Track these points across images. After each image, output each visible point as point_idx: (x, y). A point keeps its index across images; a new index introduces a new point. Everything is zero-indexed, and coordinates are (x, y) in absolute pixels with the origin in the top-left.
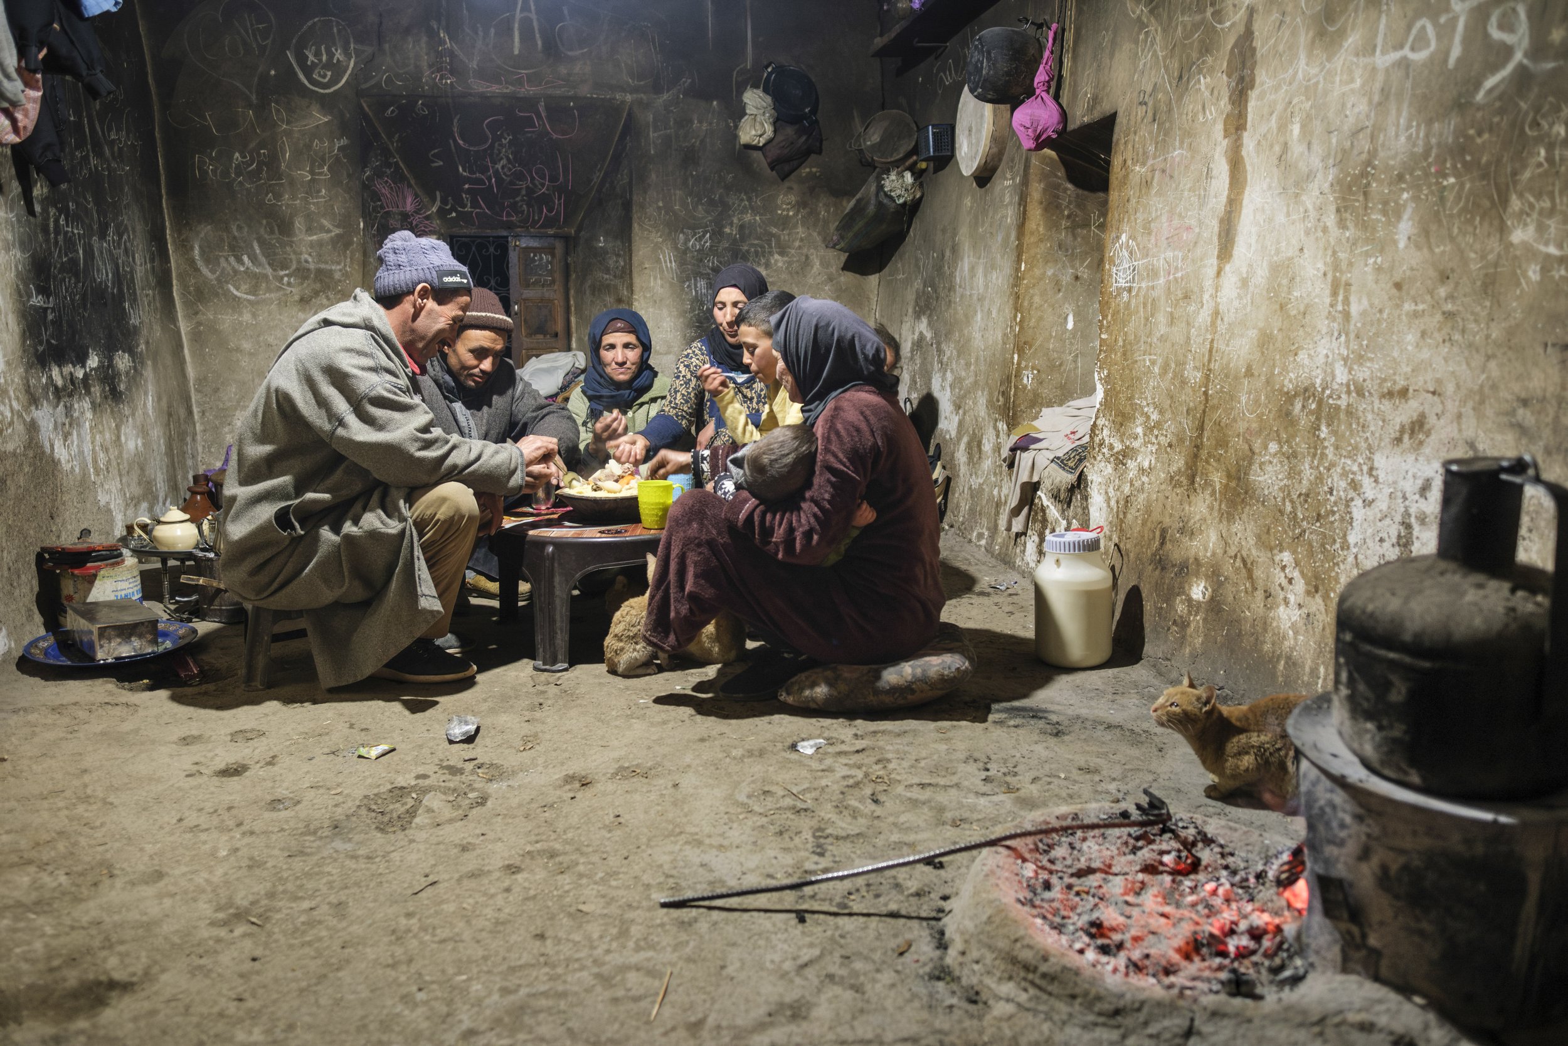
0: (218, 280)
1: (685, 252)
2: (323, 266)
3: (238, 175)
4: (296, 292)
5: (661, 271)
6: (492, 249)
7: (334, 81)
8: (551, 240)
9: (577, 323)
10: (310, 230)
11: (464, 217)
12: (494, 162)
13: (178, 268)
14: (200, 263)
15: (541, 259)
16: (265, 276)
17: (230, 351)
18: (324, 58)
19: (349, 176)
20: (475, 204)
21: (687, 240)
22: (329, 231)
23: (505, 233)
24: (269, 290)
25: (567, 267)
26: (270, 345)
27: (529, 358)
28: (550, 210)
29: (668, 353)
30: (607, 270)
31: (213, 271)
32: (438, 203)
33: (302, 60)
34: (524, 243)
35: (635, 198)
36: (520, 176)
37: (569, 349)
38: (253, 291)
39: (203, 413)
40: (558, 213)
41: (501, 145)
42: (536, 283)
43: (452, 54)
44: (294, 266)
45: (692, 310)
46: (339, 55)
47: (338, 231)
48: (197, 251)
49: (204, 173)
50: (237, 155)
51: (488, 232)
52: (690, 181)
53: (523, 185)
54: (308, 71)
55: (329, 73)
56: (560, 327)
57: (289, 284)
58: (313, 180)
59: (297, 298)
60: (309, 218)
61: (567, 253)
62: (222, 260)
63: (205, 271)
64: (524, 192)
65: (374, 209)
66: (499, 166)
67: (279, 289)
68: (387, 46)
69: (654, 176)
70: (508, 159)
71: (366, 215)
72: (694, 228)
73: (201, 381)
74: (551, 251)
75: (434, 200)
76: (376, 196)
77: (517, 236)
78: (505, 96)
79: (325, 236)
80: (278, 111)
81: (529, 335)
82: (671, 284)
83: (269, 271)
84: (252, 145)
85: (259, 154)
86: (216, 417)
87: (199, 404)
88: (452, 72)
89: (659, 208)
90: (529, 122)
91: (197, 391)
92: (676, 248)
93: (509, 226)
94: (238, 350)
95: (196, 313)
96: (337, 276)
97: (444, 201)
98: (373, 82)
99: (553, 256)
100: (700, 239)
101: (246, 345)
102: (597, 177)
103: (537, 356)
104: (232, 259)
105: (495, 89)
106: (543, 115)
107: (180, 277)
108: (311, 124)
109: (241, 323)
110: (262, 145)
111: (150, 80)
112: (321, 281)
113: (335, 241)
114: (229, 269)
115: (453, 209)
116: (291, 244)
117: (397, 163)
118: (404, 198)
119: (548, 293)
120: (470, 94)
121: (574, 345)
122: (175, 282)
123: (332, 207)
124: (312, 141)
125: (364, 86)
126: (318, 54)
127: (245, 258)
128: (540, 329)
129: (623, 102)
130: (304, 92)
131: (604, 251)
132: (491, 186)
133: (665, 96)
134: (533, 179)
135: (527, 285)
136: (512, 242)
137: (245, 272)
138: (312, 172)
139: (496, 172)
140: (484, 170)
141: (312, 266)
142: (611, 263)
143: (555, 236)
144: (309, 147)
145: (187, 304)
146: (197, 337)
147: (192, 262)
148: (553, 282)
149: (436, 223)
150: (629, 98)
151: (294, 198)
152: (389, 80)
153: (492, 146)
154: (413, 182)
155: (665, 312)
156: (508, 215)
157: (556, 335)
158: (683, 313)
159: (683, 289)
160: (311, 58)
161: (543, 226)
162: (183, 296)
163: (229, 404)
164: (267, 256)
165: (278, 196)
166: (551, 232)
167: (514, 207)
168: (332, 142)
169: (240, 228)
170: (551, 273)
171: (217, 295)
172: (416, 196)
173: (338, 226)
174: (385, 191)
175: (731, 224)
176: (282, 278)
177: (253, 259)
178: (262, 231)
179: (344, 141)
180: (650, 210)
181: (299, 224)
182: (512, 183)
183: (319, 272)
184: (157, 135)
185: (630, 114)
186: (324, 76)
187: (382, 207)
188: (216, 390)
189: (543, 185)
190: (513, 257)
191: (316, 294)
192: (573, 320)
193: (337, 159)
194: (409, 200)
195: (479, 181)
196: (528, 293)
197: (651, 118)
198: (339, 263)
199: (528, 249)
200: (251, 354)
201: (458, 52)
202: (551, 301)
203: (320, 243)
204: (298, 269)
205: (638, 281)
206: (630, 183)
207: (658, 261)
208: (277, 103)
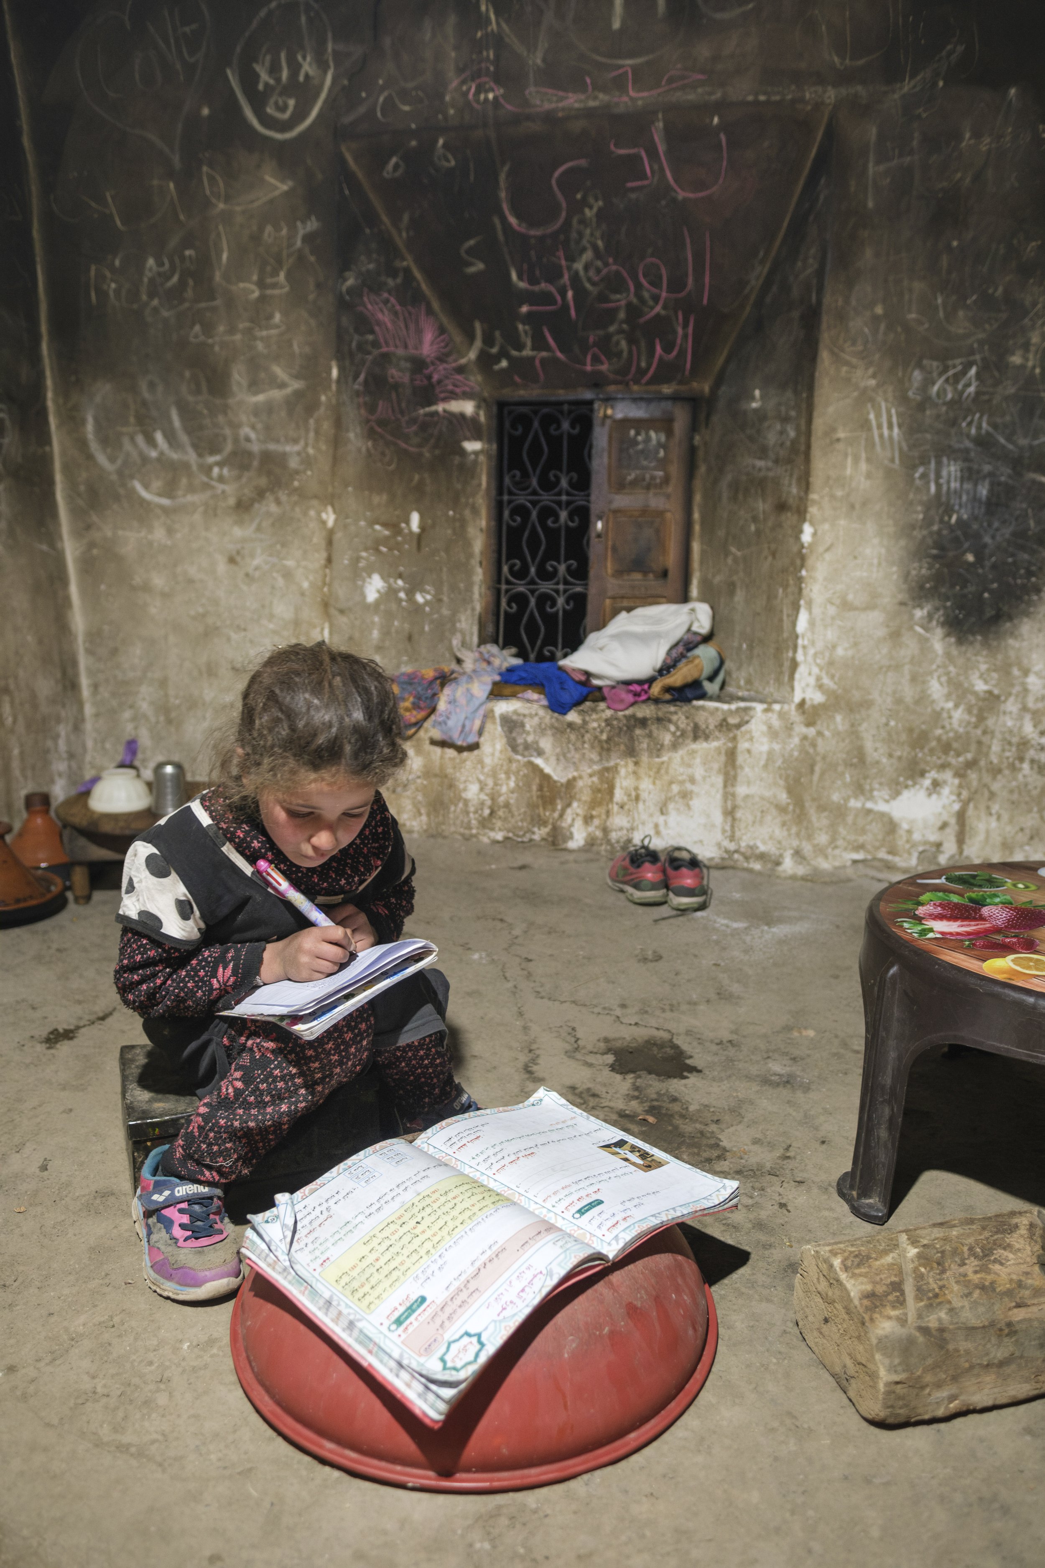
0: (120, 473)
1: (921, 407)
2: (272, 447)
3: (151, 296)
4: (230, 491)
5: (870, 445)
6: (566, 425)
7: (300, 115)
8: (667, 405)
9: (703, 553)
10: (254, 386)
11: (522, 367)
12: (571, 259)
13: (63, 453)
14: (94, 446)
15: (648, 439)
16: (186, 466)
17: (133, 588)
18: (285, 74)
19: (318, 286)
20: (539, 343)
21: (929, 382)
22: (282, 385)
23: (588, 395)
24: (191, 489)
25: (692, 451)
26: (191, 581)
27: (615, 613)
28: (668, 349)
29: (870, 607)
30: (763, 452)
31: (112, 459)
32: (478, 343)
33: (249, 80)
34: (621, 411)
35: (827, 300)
36: (615, 284)
37: (684, 598)
38: (169, 491)
39: (95, 687)
40: (682, 353)
41: (583, 222)
42: (634, 483)
43: (498, 42)
44: (229, 448)
45: (927, 522)
46: (308, 67)
47: (296, 385)
48: (90, 426)
49: (102, 294)
50: (151, 262)
51: (562, 395)
52: (945, 261)
53: (620, 300)
54: (258, 101)
55: (292, 102)
56: (672, 559)
57: (221, 479)
58: (263, 298)
59: (232, 501)
60: (255, 365)
61: (694, 427)
62: (126, 441)
63: (102, 459)
64: (622, 315)
65: (361, 347)
66: (579, 266)
67: (206, 486)
68: (387, 42)
69: (869, 253)
70: (595, 248)
71: (342, 355)
72: (944, 357)
73: (94, 636)
74: (666, 424)
75: (470, 337)
76: (364, 324)
77: (609, 400)
78: (589, 114)
79: (276, 394)
80: (211, 179)
81: (619, 573)
82: (889, 473)
83: (192, 456)
84: (173, 242)
85: (183, 258)
86: (114, 694)
87: (91, 673)
88: (498, 79)
89: (876, 319)
90: (632, 166)
91: (89, 652)
92: (903, 399)
93: (597, 382)
94: (146, 588)
95: (88, 527)
96: (294, 463)
97: (488, 341)
98: (362, 110)
99: (669, 433)
100: (957, 378)
101: (158, 581)
102: (757, 275)
103: (629, 610)
104: (140, 439)
105: (573, 101)
106: (661, 148)
107: (67, 469)
108: (259, 198)
109: (150, 544)
110: (187, 242)
111: (26, 142)
112: (269, 473)
113: (291, 403)
114: (135, 455)
115: (503, 354)
116: (225, 409)
117: (407, 271)
118: (419, 332)
119: (656, 502)
120: (529, 118)
121: (694, 591)
122: (58, 477)
123: (290, 344)
124: (261, 229)
125: (347, 119)
126: (274, 69)
127: (159, 437)
128: (639, 564)
129: (818, 106)
130: (254, 141)
131: (761, 416)
132: (565, 307)
133: (906, 87)
134: (639, 286)
135: (621, 486)
136: (601, 411)
137: (159, 460)
138: (261, 284)
139: (575, 279)
140: (554, 274)
141: (256, 448)
142: (771, 438)
143: (675, 398)
144: (256, 238)
145: (77, 513)
146: (88, 565)
147: (82, 444)
148: (666, 480)
149: (476, 380)
150: (831, 95)
151: (232, 330)
152: (389, 104)
153: (567, 223)
154: (436, 305)
155: (871, 527)
156: (596, 360)
157: (665, 574)
158: (907, 530)
159: (910, 480)
160: (265, 77)
161: (657, 380)
162: (70, 499)
163: (131, 675)
164: (189, 432)
165: (208, 329)
166: (667, 390)
167: (606, 346)
168: (293, 228)
169: (152, 386)
170: (663, 464)
171: (117, 498)
172: (442, 330)
173: (297, 377)
174: (385, 317)
175: (1026, 346)
176: (210, 468)
177: (170, 437)
178: (184, 389)
179: (313, 225)
180: (858, 324)
181: (238, 375)
182: (602, 298)
183: (267, 458)
184: (36, 234)
185: (830, 133)
186: (283, 109)
187: (376, 344)
188: (114, 652)
189: (656, 299)
190: (601, 437)
191: (261, 494)
192: (696, 547)
193: (301, 258)
194: (428, 336)
195: (546, 298)
196: (621, 501)
197: (873, 132)
198: (295, 441)
199: (626, 423)
200: (165, 595)
201: (512, 39)
202: (660, 514)
203: (270, 408)
204: (234, 453)
205: (820, 466)
206: (820, 273)
207: (865, 425)
208: (211, 166)
